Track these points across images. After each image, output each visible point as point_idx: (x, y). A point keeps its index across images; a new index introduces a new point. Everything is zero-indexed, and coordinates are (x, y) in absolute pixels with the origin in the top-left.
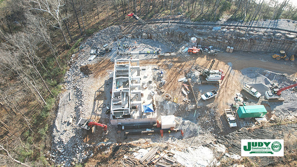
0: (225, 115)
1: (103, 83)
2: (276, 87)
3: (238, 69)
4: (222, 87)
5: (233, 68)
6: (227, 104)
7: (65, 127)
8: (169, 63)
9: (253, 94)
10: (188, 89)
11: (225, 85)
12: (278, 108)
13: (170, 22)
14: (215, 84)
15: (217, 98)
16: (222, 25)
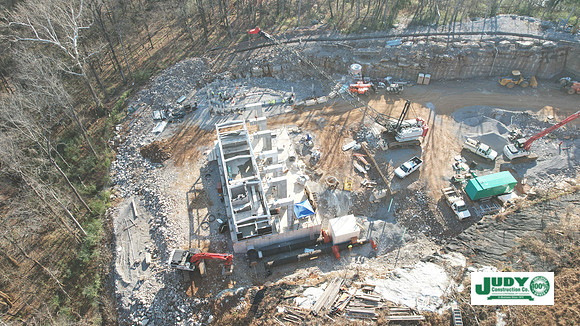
0: (444, 200)
1: (197, 174)
2: (519, 137)
3: (447, 113)
4: (426, 150)
5: (438, 112)
6: (444, 179)
7: (138, 273)
8: (317, 119)
9: (483, 155)
10: (366, 162)
11: (430, 144)
12: (530, 172)
13: (303, 41)
14: (414, 145)
15: (423, 170)
16: (401, 36)
